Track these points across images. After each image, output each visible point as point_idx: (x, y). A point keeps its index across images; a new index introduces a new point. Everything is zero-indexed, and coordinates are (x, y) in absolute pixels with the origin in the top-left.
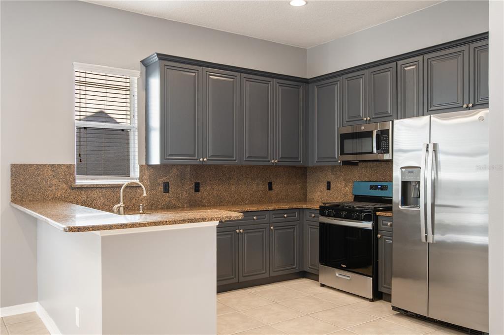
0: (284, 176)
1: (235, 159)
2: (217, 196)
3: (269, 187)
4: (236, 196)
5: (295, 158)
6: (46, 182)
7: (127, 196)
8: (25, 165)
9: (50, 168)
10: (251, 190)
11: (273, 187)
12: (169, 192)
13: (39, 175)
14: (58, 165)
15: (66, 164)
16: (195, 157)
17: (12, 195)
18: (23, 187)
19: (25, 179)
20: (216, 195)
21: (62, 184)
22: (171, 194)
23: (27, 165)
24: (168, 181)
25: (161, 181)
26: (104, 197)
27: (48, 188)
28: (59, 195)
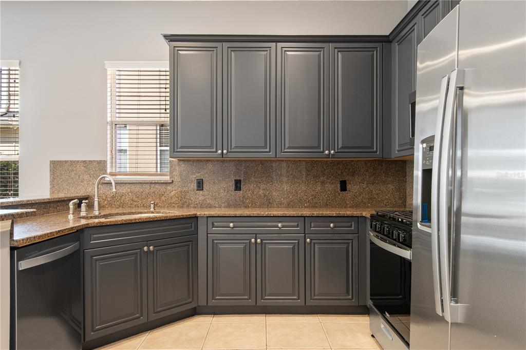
0: (367, 174)
1: (268, 150)
2: (265, 196)
3: (341, 186)
4: (291, 197)
5: (367, 148)
6: (79, 177)
7: (156, 193)
8: (61, 161)
9: (82, 164)
10: (313, 190)
11: (348, 187)
12: (203, 190)
13: (72, 171)
14: (89, 161)
15: (96, 160)
16: (213, 148)
17: (50, 188)
18: (59, 182)
19: (61, 175)
20: (263, 195)
21: (93, 179)
22: (205, 192)
23: (63, 161)
24: (202, 178)
25: (194, 177)
26: (132, 193)
27: (80, 183)
28: (90, 190)
